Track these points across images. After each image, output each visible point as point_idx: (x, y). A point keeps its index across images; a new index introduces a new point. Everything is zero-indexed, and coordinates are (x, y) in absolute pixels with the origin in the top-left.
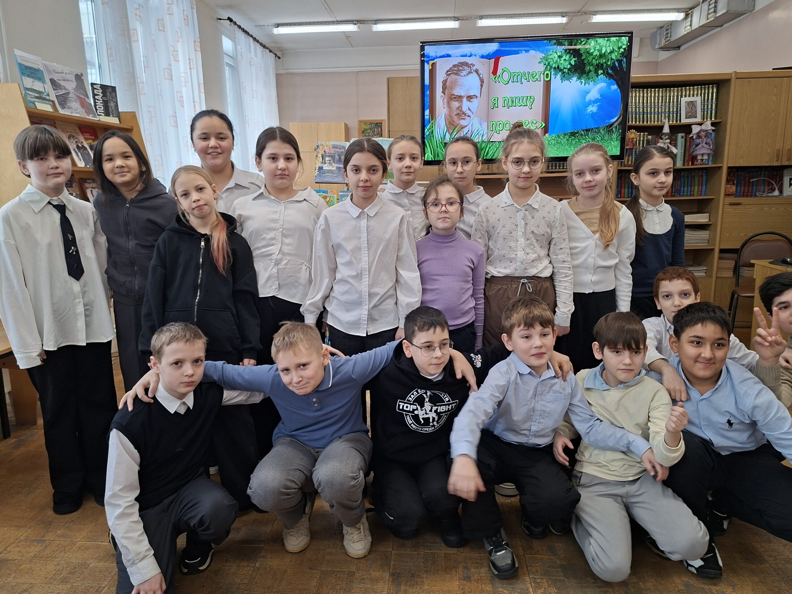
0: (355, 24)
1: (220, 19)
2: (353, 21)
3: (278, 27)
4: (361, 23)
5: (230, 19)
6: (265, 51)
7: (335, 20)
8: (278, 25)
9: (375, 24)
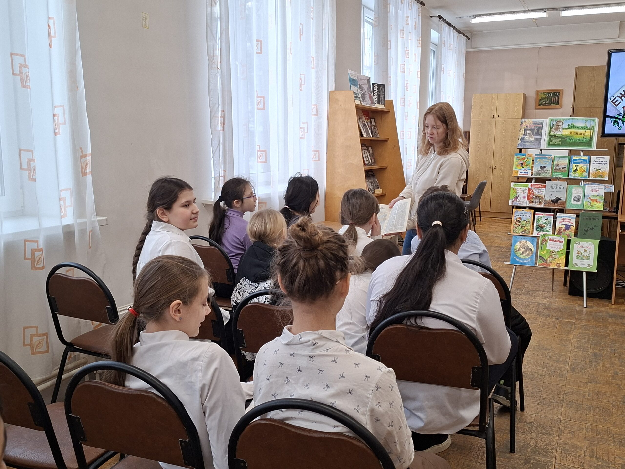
0: (545, 12)
1: (432, 17)
2: (543, 9)
3: (475, 18)
4: (550, 11)
5: (440, 17)
6: (460, 36)
7: (527, 9)
8: (475, 16)
9: (563, 11)
